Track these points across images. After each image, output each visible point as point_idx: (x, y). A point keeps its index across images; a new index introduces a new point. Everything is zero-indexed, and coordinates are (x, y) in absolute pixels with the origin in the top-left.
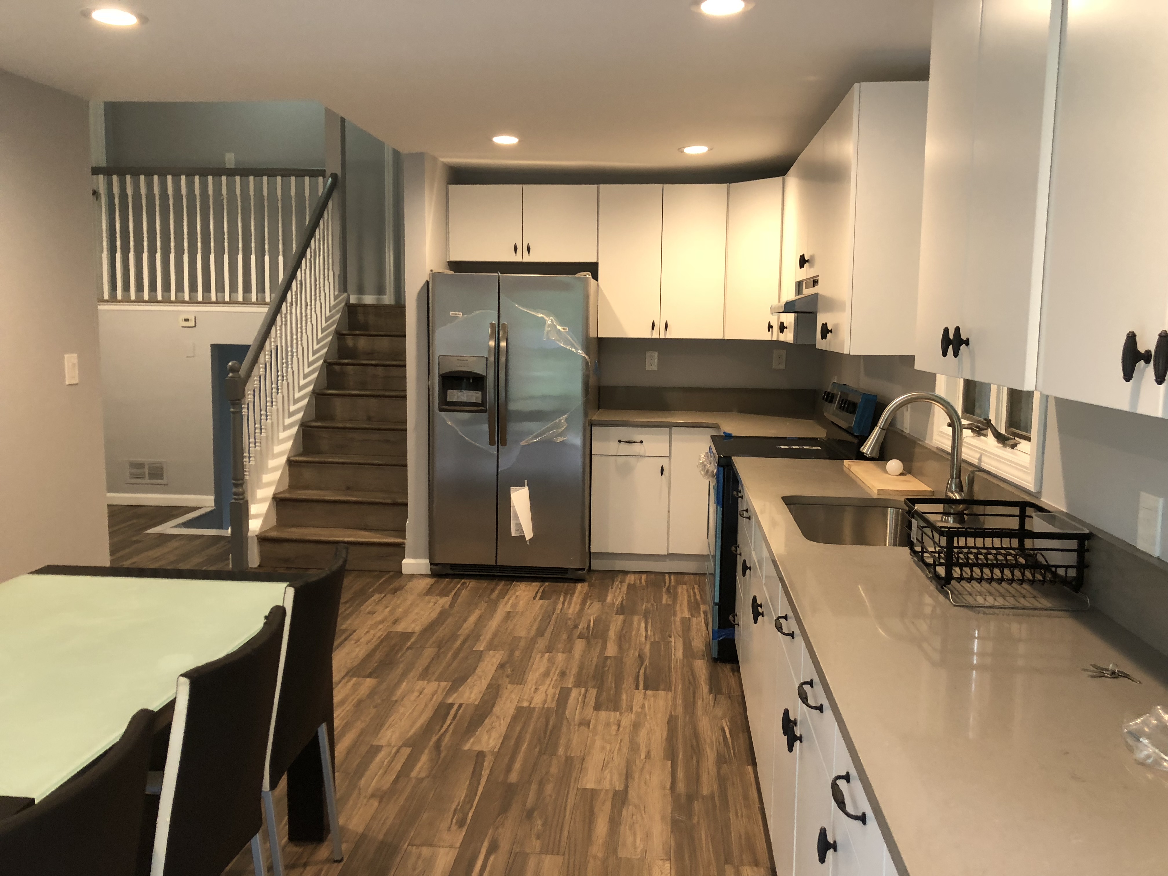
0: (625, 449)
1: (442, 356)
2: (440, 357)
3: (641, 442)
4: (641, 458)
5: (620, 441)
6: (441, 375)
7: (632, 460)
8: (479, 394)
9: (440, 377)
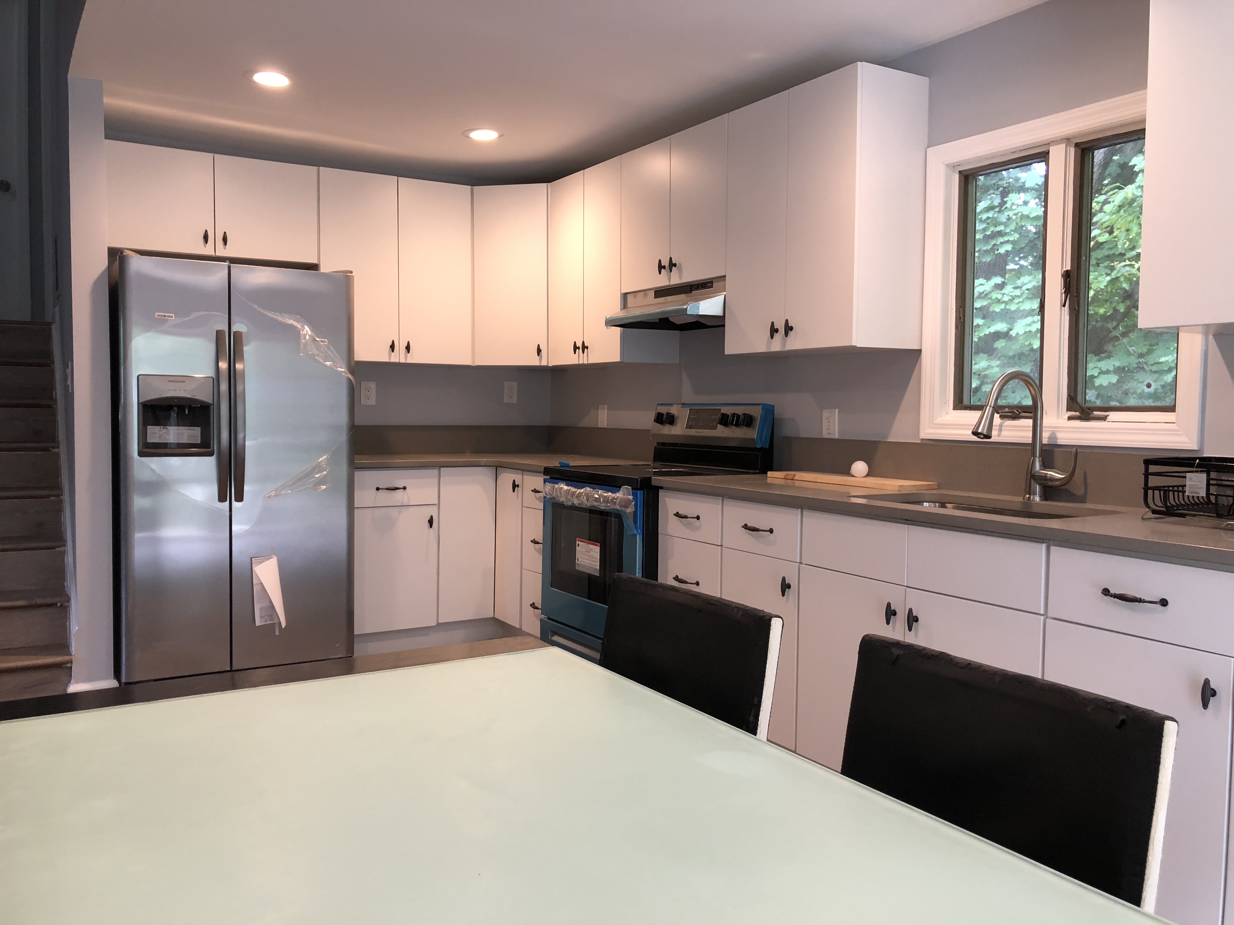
0: (385, 498)
1: (143, 375)
2: (140, 377)
3: (405, 488)
4: (403, 509)
5: (378, 489)
6: (141, 403)
7: (394, 512)
8: (197, 431)
9: (141, 406)
